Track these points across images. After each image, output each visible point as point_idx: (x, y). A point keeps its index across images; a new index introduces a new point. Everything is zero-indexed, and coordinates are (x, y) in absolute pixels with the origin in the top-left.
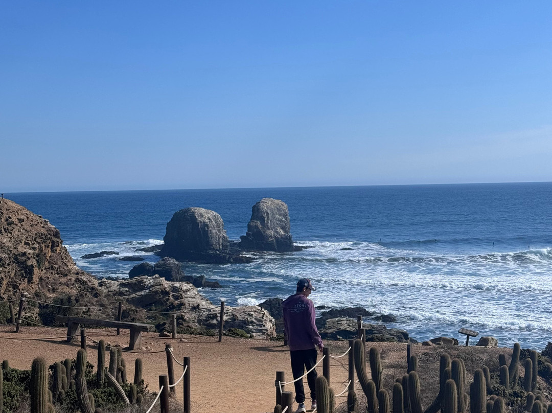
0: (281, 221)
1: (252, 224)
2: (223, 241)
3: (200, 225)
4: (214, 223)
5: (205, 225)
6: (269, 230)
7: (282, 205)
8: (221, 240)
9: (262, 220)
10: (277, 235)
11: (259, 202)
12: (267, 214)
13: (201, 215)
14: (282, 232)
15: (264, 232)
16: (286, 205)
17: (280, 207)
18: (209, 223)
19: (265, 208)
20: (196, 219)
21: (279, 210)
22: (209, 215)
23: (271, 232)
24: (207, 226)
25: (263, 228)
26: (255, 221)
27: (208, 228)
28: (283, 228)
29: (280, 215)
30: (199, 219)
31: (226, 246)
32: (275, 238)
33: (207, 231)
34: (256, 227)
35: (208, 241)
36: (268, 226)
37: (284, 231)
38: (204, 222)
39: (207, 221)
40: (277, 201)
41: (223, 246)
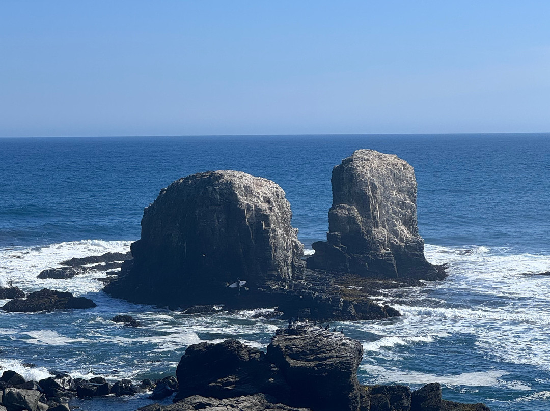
0: (403, 205)
1: (339, 212)
2: (293, 258)
3: (247, 216)
4: (277, 210)
5: (261, 216)
6: (377, 227)
7: (404, 166)
8: (290, 254)
9: (363, 203)
10: (396, 241)
11: (352, 160)
12: (374, 188)
13: (248, 191)
14: (406, 233)
15: (369, 233)
16: (411, 168)
17: (400, 171)
18: (268, 211)
19: (369, 175)
20: (237, 201)
21: (398, 179)
22: (264, 189)
23: (381, 233)
24: (266, 218)
25: (365, 223)
26: (347, 206)
27: (268, 225)
28: (408, 223)
29: (400, 191)
30: (244, 200)
31: (300, 269)
32: (392, 246)
33: (267, 231)
34: (351, 219)
35: (269, 258)
36: (374, 217)
37: (409, 229)
38: (258, 210)
39: (264, 206)
40: (391, 158)
41: (293, 270)
